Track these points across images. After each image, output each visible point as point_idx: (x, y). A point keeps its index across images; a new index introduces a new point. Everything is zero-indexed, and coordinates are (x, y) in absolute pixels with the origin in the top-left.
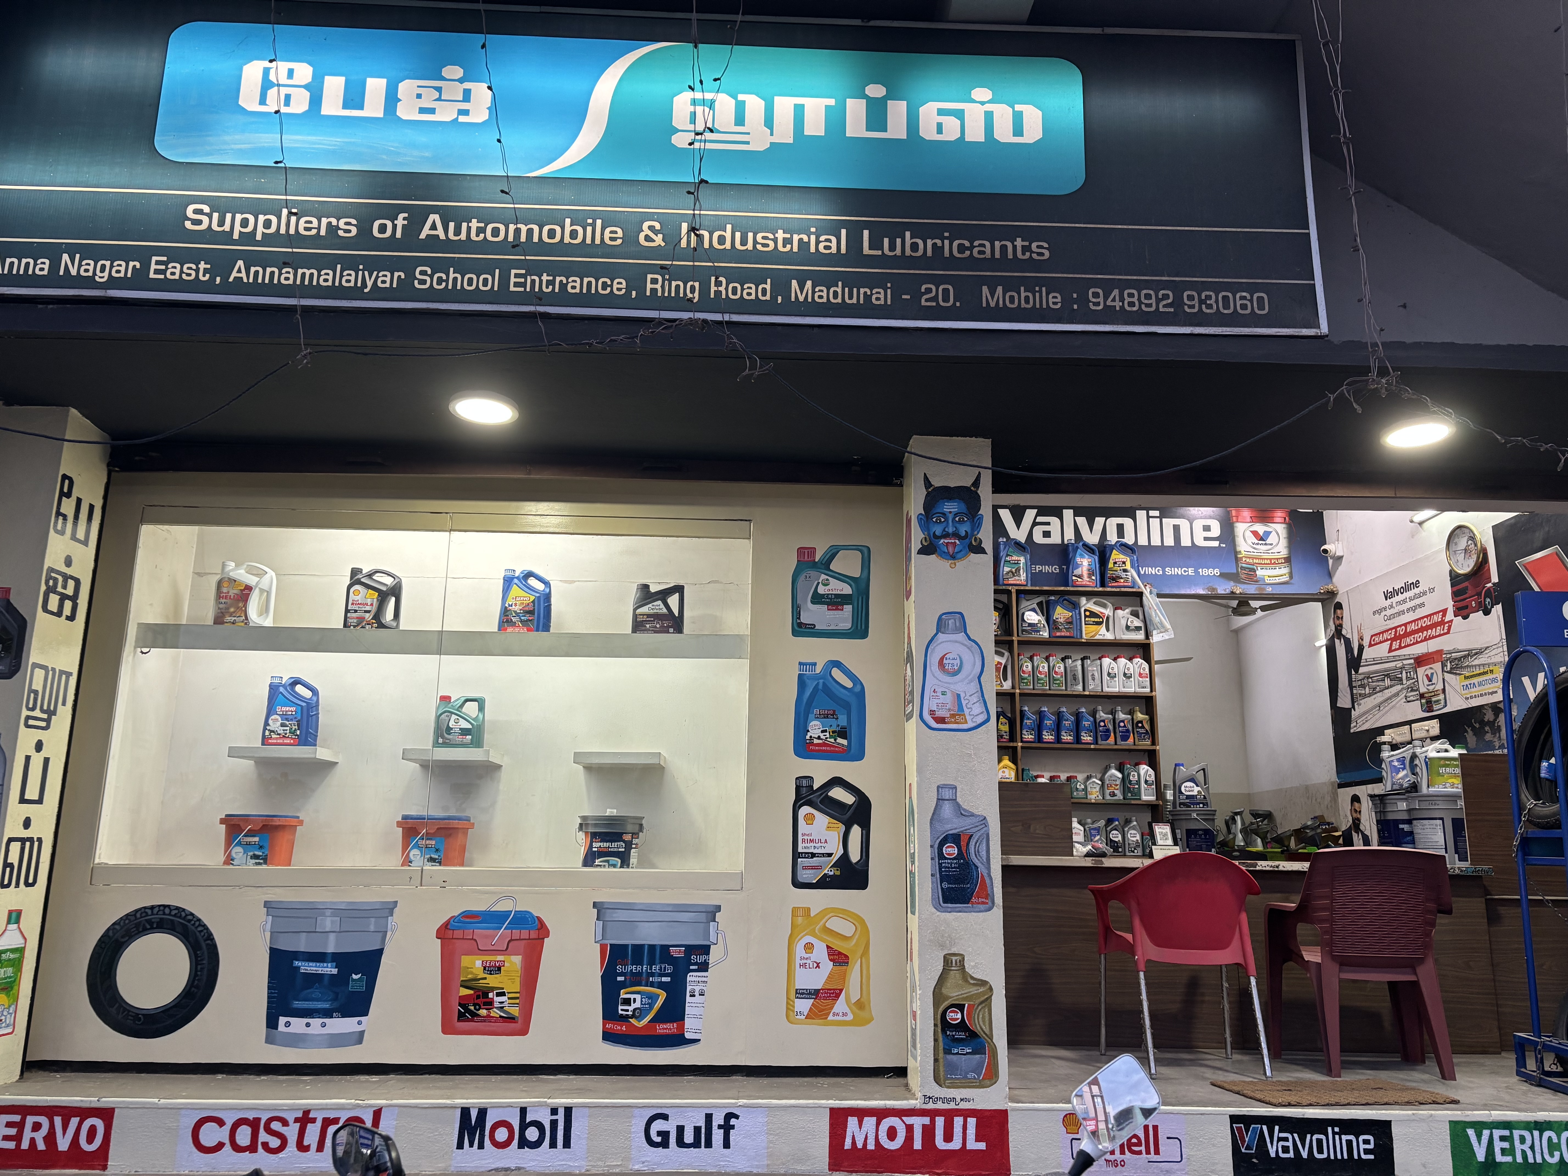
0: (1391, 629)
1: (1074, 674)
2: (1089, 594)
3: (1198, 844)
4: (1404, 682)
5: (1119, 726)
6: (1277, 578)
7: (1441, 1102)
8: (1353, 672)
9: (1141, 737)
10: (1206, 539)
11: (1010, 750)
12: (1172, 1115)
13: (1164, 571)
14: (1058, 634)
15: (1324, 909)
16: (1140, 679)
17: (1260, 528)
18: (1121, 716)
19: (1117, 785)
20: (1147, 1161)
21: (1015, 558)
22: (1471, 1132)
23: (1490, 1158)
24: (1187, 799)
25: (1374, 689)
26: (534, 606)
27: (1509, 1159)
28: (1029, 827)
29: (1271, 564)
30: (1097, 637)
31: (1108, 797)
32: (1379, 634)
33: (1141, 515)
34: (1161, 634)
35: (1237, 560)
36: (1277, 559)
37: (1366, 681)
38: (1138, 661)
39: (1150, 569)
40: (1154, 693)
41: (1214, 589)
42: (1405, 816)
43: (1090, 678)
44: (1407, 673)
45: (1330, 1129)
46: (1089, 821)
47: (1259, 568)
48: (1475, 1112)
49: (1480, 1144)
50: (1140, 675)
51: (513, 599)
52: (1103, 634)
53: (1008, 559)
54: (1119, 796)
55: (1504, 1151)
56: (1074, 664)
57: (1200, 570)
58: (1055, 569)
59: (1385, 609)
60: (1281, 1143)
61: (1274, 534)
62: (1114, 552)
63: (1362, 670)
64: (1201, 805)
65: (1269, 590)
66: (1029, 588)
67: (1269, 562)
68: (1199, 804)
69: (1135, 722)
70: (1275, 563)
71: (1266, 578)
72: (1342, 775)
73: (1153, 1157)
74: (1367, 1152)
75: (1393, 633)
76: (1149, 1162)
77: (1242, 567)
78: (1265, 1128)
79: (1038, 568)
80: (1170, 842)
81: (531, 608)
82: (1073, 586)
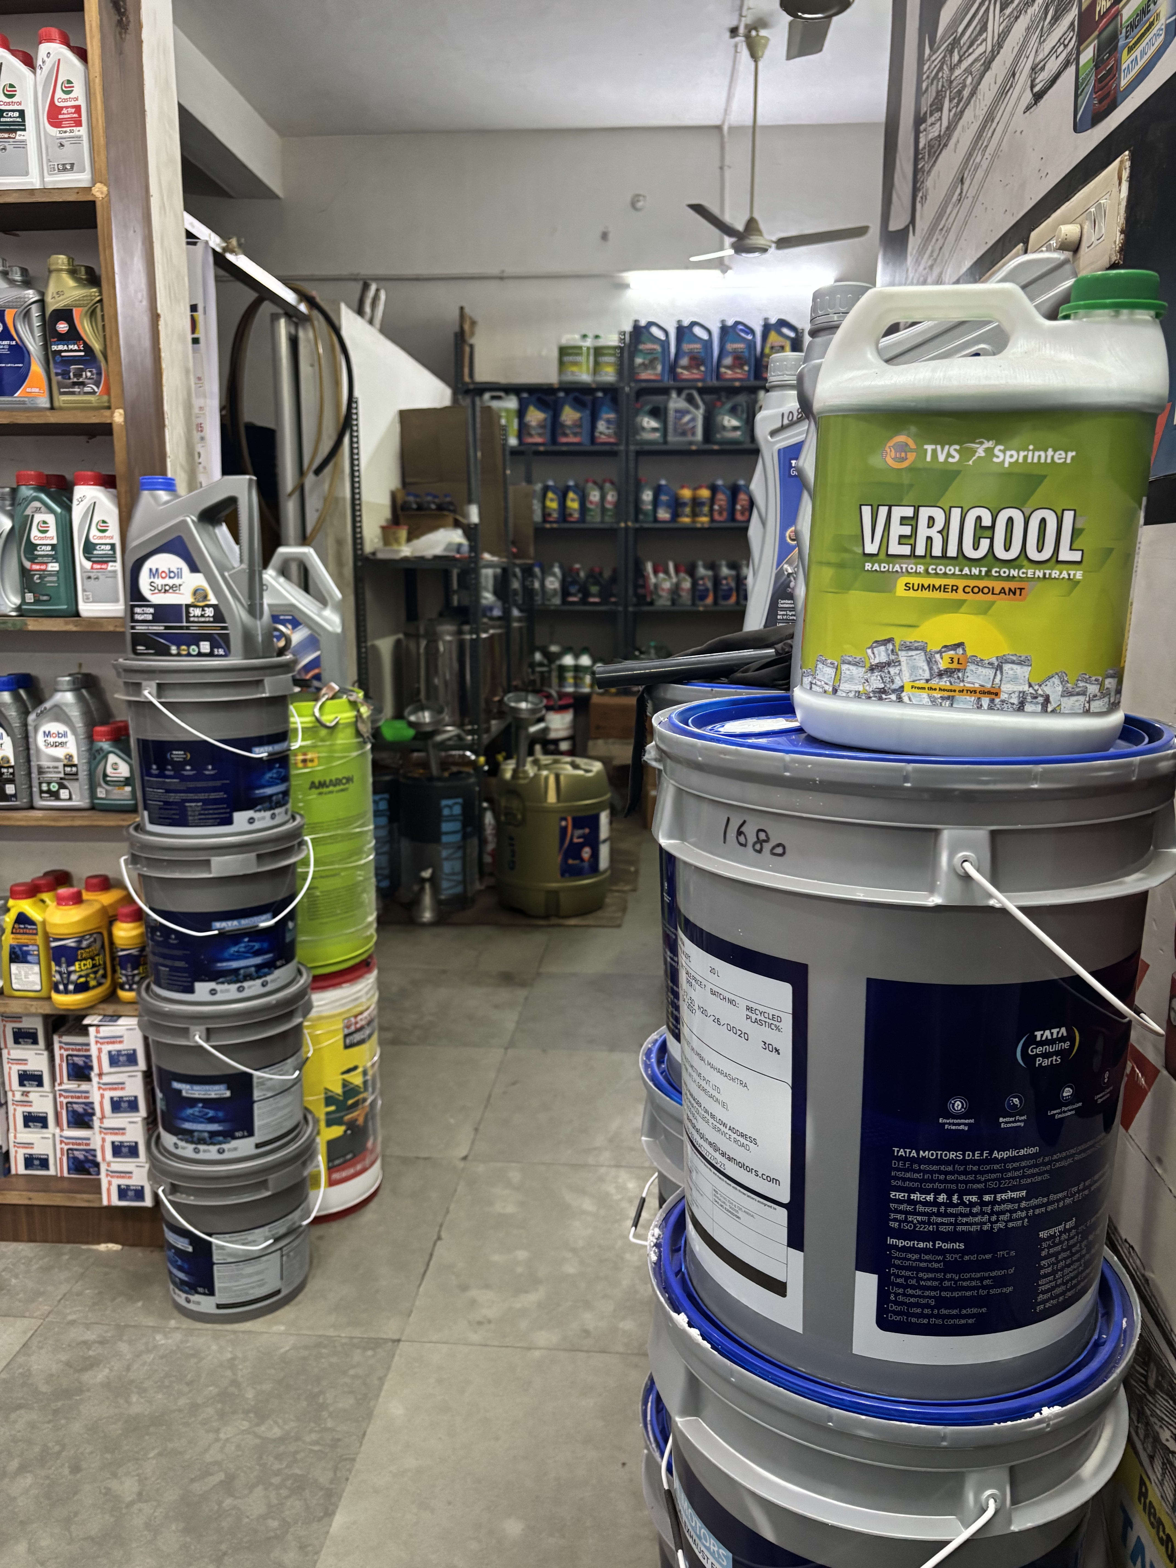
9: (65, 374)
16: (54, 131)
24: (156, 619)
40: (100, 191)
50: (54, 115)
64: (205, 647)
68: (196, 639)
69: (48, 315)
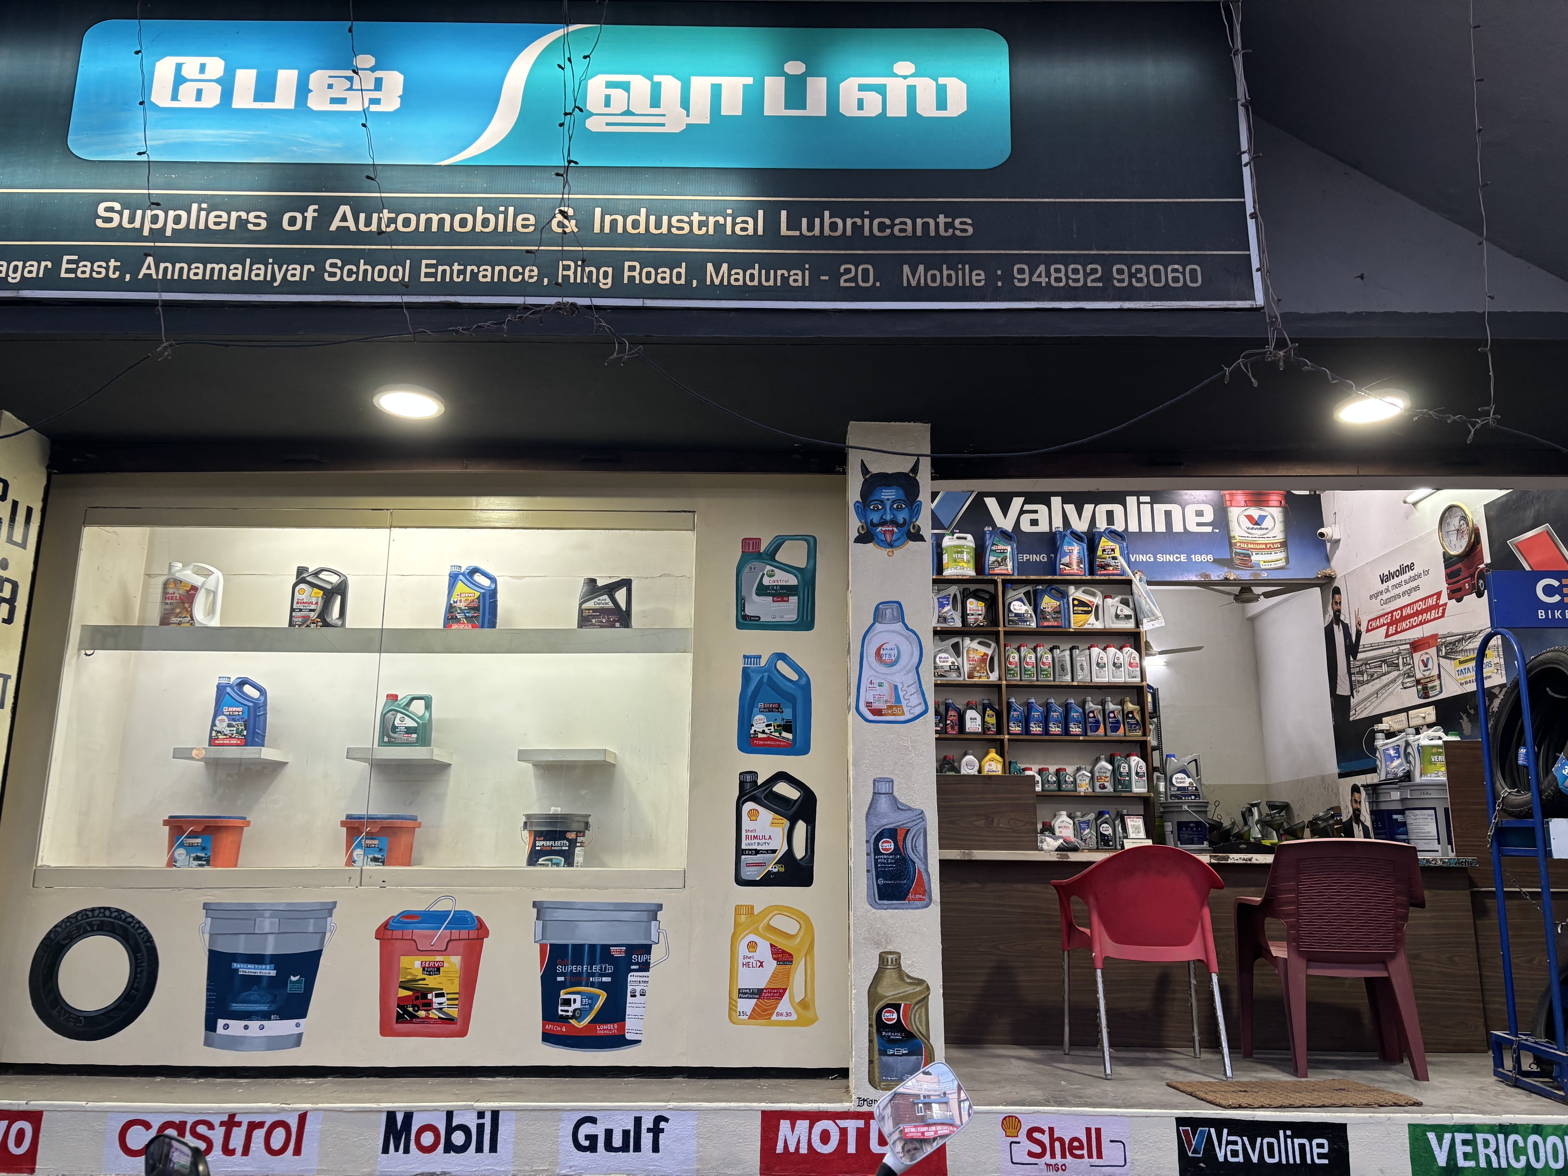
0: (1387, 614)
1: (1062, 665)
2: (1078, 583)
3: (1191, 837)
4: (1401, 668)
5: (1109, 717)
6: (1272, 563)
7: (1403, 1104)
8: (1352, 659)
9: (1131, 727)
10: (1199, 524)
11: (998, 743)
12: (1116, 1118)
13: (1155, 558)
14: (1046, 624)
15: (1290, 903)
16: (1130, 668)
17: (1255, 512)
18: (1111, 706)
19: (1107, 777)
20: (1089, 1165)
21: (1001, 547)
22: (1431, 1136)
23: (1452, 1162)
24: (1178, 790)
25: (1372, 676)
26: (479, 602)
27: (1472, 1164)
28: (992, 821)
29: (1267, 548)
30: (1086, 626)
31: (1098, 790)
32: (1376, 619)
33: (1131, 501)
34: (1152, 623)
35: (1231, 545)
36: (1273, 544)
37: (1364, 668)
38: (1128, 650)
39: (1141, 556)
40: (1144, 683)
41: (1207, 576)
42: (1398, 807)
43: (1079, 668)
44: (1403, 658)
45: (1281, 1132)
46: (1079, 814)
47: (1254, 553)
48: (1435, 1115)
49: (1441, 1148)
50: (1130, 664)
51: (458, 595)
52: (1092, 623)
53: (993, 548)
54: (1110, 789)
55: (1466, 1156)
56: (1063, 654)
57: (1193, 556)
58: (1043, 558)
59: (1381, 593)
60: (1230, 1147)
61: (1269, 518)
62: (1103, 539)
63: (1360, 656)
64: (1193, 797)
65: (1264, 575)
66: (1016, 577)
67: (1264, 546)
68: (1190, 796)
69: (1125, 712)
70: (1270, 548)
71: (1261, 563)
72: (1342, 765)
73: (1095, 1161)
74: (1320, 1156)
75: (1389, 618)
76: (1091, 1166)
77: (1236, 552)
78: (1213, 1130)
79: (1026, 557)
80: (1142, 835)
81: (475, 604)
82: (1061, 575)
